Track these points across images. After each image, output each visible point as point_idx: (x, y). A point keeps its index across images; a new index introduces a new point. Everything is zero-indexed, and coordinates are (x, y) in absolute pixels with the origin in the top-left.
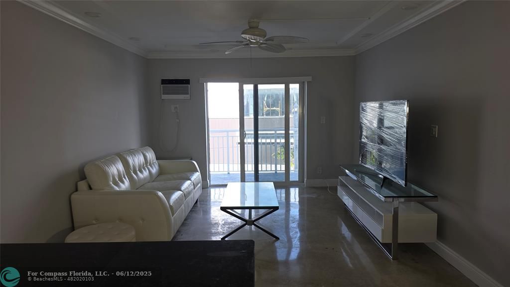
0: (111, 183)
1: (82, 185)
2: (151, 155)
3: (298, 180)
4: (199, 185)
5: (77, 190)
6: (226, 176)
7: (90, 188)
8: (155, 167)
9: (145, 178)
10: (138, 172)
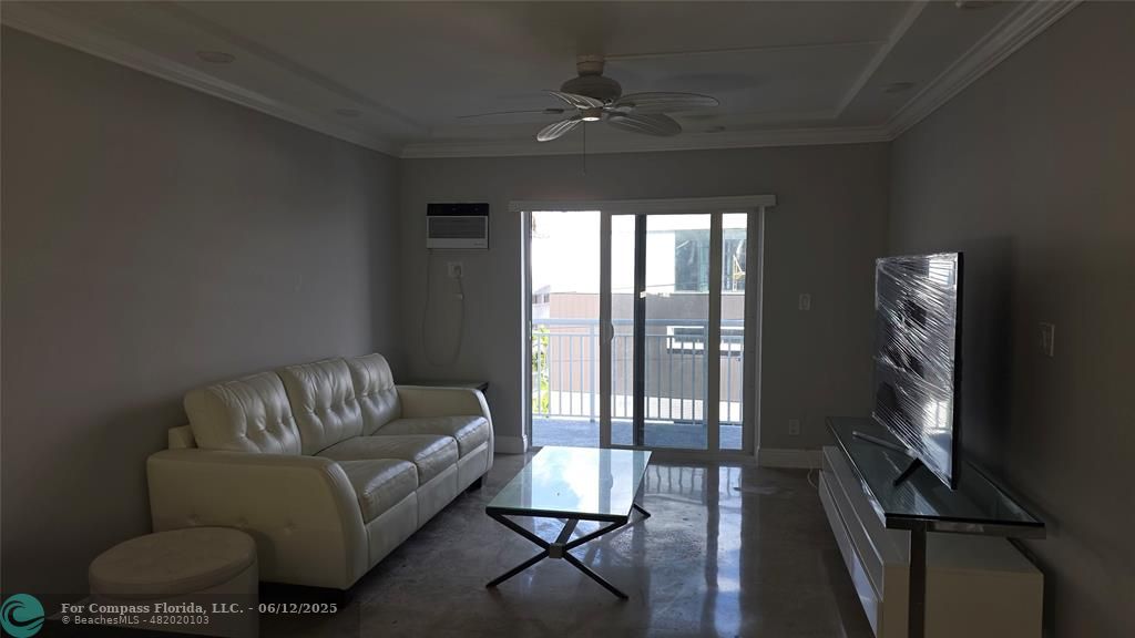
0: (243, 435)
1: (177, 436)
2: (378, 373)
3: (740, 448)
4: (484, 446)
5: (165, 447)
6: (584, 428)
7: (195, 446)
8: (385, 402)
9: (345, 428)
10: (329, 411)
